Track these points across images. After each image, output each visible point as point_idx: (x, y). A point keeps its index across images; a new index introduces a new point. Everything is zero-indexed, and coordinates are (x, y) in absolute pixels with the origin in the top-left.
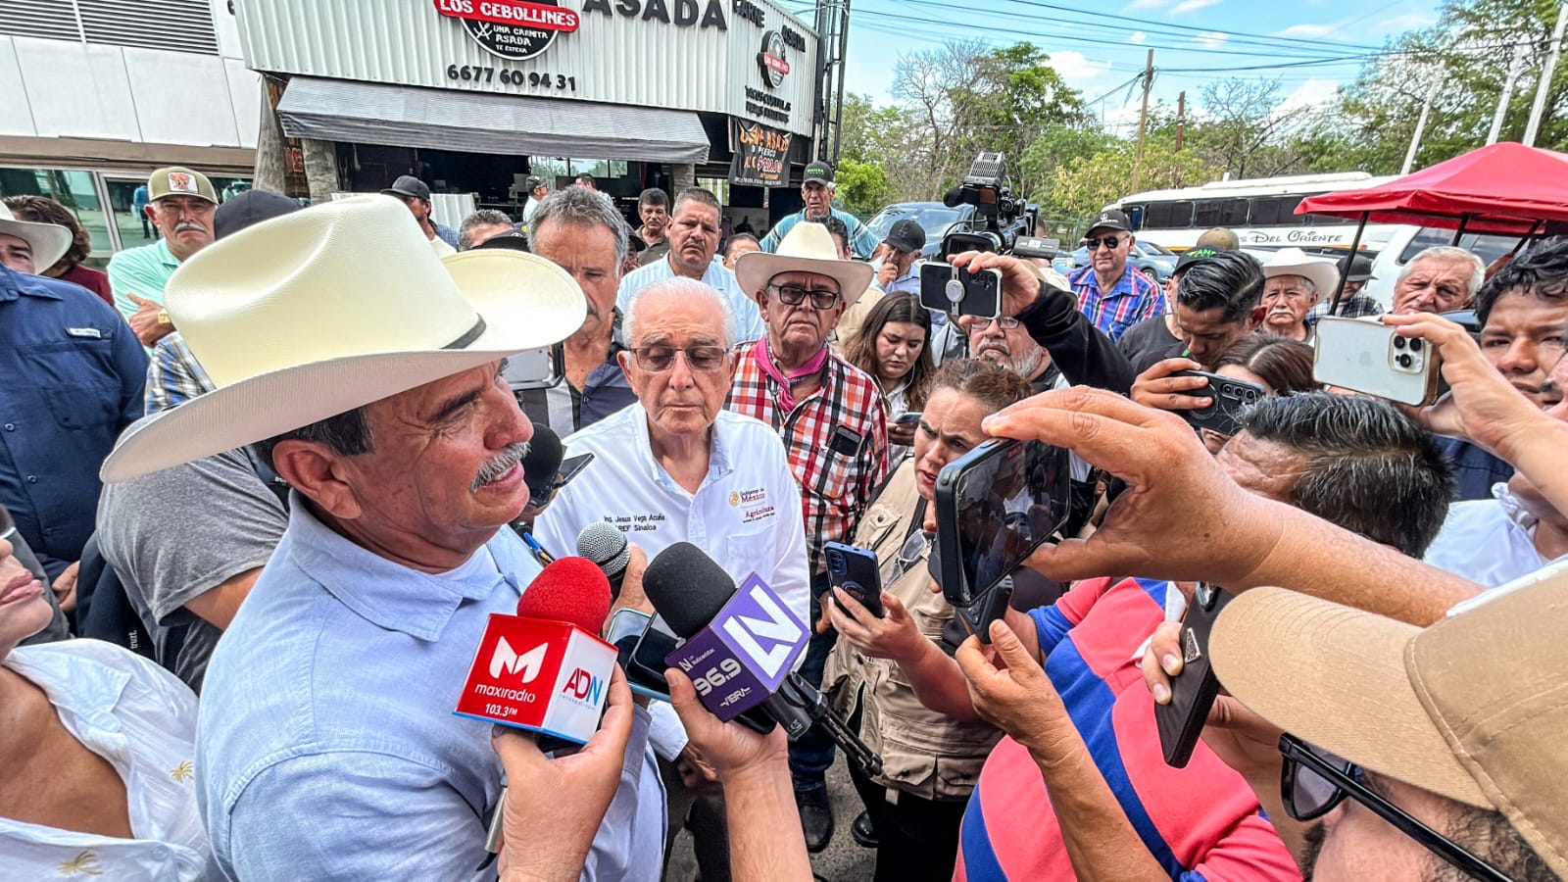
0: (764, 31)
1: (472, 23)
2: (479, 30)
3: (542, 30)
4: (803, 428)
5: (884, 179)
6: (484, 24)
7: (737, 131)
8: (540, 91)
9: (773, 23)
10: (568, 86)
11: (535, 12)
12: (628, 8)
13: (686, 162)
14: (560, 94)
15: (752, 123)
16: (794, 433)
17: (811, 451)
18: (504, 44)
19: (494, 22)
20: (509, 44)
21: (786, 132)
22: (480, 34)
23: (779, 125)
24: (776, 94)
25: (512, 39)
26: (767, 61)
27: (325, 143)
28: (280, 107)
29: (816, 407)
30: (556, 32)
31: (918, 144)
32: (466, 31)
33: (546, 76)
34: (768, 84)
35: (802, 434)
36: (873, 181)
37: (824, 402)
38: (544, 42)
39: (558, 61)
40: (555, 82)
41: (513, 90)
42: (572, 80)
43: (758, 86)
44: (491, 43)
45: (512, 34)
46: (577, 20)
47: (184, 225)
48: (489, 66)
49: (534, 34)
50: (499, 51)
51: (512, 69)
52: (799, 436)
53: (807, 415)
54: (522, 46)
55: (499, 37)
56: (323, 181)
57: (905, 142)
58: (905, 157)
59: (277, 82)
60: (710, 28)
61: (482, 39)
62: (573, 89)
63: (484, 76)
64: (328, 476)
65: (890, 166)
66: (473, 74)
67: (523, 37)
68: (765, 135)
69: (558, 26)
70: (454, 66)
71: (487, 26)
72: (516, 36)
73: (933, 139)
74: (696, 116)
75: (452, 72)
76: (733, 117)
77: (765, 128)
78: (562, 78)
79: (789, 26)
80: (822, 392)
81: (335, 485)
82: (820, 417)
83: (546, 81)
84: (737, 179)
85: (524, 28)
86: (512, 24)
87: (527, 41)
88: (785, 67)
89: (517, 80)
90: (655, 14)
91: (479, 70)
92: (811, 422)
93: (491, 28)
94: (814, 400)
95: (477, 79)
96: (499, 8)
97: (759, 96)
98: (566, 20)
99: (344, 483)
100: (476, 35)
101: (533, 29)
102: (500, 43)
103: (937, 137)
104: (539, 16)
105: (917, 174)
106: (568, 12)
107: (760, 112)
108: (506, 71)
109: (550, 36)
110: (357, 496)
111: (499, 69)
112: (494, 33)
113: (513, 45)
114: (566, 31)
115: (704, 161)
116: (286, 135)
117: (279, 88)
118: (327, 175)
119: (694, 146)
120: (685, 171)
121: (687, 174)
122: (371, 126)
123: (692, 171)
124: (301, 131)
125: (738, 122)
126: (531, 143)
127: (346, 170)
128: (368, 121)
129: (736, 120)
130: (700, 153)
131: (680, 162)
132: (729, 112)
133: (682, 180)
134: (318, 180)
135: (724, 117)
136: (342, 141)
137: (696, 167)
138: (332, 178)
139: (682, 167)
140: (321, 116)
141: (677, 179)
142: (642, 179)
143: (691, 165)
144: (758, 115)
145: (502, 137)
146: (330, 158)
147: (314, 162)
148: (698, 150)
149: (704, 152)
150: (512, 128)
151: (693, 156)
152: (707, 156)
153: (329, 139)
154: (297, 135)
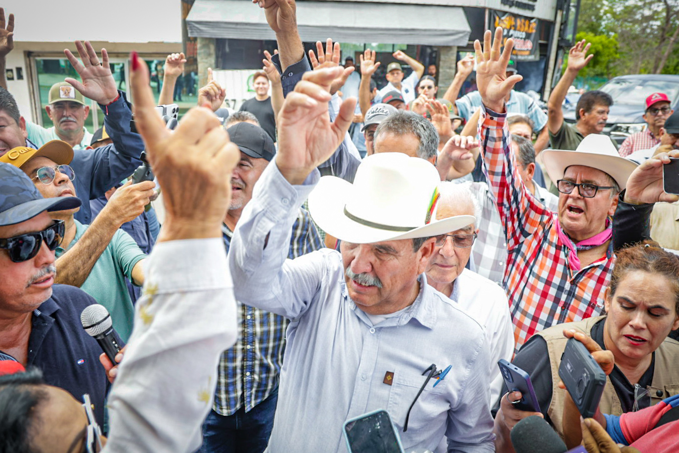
4: (585, 286)
5: (617, 48)
7: (492, 20)
13: (452, 44)
15: (505, 13)
16: (577, 289)
17: (589, 305)
21: (532, 18)
23: (527, 13)
27: (210, 39)
28: (189, 18)
29: (598, 272)
31: (651, 18)
35: (584, 291)
36: (606, 51)
37: (606, 270)
47: (64, 119)
52: (581, 292)
53: (590, 277)
56: (207, 63)
57: (638, 17)
58: (637, 28)
65: (623, 36)
68: (516, 21)
73: (664, 14)
74: (461, 11)
76: (490, 9)
77: (516, 16)
80: (604, 263)
82: (600, 281)
92: (592, 284)
94: (598, 266)
103: (668, 12)
105: (647, 44)
107: (512, 4)
115: (465, 42)
116: (190, 35)
117: (189, 6)
118: (209, 59)
119: (458, 33)
120: (449, 51)
121: (451, 52)
122: (239, 27)
123: (455, 50)
124: (197, 32)
125: (494, 13)
126: (340, 34)
127: (220, 53)
128: (237, 24)
129: (492, 11)
130: (462, 37)
131: (446, 45)
132: (487, 5)
133: (447, 57)
134: (204, 62)
135: (483, 10)
136: (220, 37)
137: (459, 47)
138: (212, 60)
139: (448, 48)
140: (210, 22)
141: (442, 57)
142: (417, 53)
143: (454, 46)
144: (510, 6)
145: (321, 30)
146: (212, 48)
147: (202, 51)
148: (461, 35)
149: (465, 36)
150: (327, 23)
151: (457, 40)
152: (467, 39)
153: (213, 37)
154: (195, 35)
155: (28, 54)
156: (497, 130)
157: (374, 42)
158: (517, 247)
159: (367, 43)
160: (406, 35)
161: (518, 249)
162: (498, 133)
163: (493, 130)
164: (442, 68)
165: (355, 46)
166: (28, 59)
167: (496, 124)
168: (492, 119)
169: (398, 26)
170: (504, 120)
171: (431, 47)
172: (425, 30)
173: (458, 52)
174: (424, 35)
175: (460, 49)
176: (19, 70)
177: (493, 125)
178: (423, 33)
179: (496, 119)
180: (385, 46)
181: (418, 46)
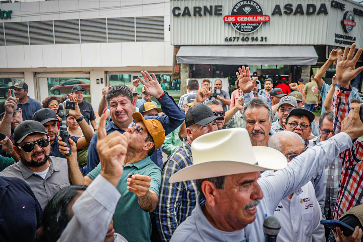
0: (344, 12)
1: (234, 23)
2: (236, 25)
3: (257, 23)
6: (238, 24)
8: (255, 43)
9: (349, 8)
10: (264, 40)
11: (255, 17)
12: (288, 12)
13: (308, 64)
14: (261, 43)
15: (337, 47)
18: (244, 29)
19: (241, 22)
20: (245, 29)
22: (236, 27)
24: (349, 35)
25: (247, 27)
26: (345, 22)
27: (187, 64)
28: (177, 55)
30: (262, 23)
32: (232, 27)
33: (257, 38)
34: (345, 31)
38: (258, 26)
39: (262, 32)
40: (259, 39)
41: (245, 43)
42: (266, 38)
43: (341, 32)
44: (240, 29)
45: (247, 25)
46: (269, 18)
48: (238, 36)
49: (254, 25)
50: (242, 31)
51: (245, 37)
54: (250, 29)
55: (242, 27)
56: (185, 75)
59: (177, 48)
60: (321, 14)
61: (237, 28)
62: (266, 41)
63: (236, 39)
64: (211, 193)
66: (233, 39)
67: (250, 26)
69: (263, 21)
70: (227, 38)
71: (239, 24)
72: (248, 26)
74: (313, 47)
75: (226, 40)
76: (329, 46)
77: (343, 48)
78: (262, 38)
79: (356, 7)
81: (212, 196)
83: (257, 39)
84: (330, 69)
85: (251, 23)
86: (247, 22)
87: (251, 27)
88: (354, 24)
89: (247, 40)
90: (299, 12)
91: (235, 38)
93: (240, 24)
95: (234, 41)
96: (243, 18)
97: (341, 36)
98: (265, 19)
99: (214, 196)
100: (235, 27)
101: (254, 23)
102: (242, 29)
104: (256, 19)
106: (266, 16)
107: (341, 42)
108: (243, 37)
109: (259, 25)
110: (215, 200)
111: (241, 37)
112: (241, 26)
113: (247, 29)
114: (265, 22)
115: (315, 63)
116: (177, 63)
117: (178, 49)
118: (186, 73)
119: (311, 58)
120: (307, 68)
121: (308, 68)
122: (200, 58)
123: (310, 67)
124: (181, 61)
125: (331, 47)
126: (250, 61)
127: (191, 71)
128: (200, 57)
129: (330, 47)
130: (313, 60)
131: (305, 64)
132: (327, 44)
133: (305, 71)
134: (183, 75)
135: (325, 46)
136: (192, 63)
137: (312, 66)
138: (187, 74)
139: (305, 66)
140: (187, 56)
141: (303, 71)
142: (289, 69)
143: (309, 65)
144: (340, 44)
145: (240, 59)
146: (188, 68)
147: (183, 70)
148: (313, 59)
149: (315, 60)
150: (243, 56)
151: (311, 62)
152: (316, 61)
153: (188, 63)
154: (180, 62)
155: (106, 72)
156: (345, 99)
157: (266, 64)
158: (351, 167)
159: (263, 65)
160: (283, 60)
161: (352, 168)
162: (346, 100)
163: (343, 98)
164: (303, 76)
165: (256, 66)
166: (106, 75)
167: (345, 95)
168: (343, 92)
169: (280, 56)
170: (350, 93)
171: (296, 66)
172: (294, 57)
173: (311, 68)
174: (293, 60)
175: (313, 66)
176: (102, 79)
177: (343, 96)
178: (293, 59)
179: (345, 92)
180: (272, 66)
181: (289, 65)
